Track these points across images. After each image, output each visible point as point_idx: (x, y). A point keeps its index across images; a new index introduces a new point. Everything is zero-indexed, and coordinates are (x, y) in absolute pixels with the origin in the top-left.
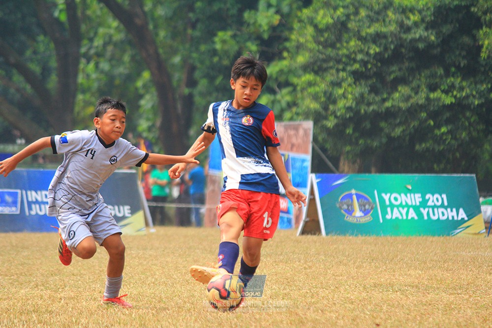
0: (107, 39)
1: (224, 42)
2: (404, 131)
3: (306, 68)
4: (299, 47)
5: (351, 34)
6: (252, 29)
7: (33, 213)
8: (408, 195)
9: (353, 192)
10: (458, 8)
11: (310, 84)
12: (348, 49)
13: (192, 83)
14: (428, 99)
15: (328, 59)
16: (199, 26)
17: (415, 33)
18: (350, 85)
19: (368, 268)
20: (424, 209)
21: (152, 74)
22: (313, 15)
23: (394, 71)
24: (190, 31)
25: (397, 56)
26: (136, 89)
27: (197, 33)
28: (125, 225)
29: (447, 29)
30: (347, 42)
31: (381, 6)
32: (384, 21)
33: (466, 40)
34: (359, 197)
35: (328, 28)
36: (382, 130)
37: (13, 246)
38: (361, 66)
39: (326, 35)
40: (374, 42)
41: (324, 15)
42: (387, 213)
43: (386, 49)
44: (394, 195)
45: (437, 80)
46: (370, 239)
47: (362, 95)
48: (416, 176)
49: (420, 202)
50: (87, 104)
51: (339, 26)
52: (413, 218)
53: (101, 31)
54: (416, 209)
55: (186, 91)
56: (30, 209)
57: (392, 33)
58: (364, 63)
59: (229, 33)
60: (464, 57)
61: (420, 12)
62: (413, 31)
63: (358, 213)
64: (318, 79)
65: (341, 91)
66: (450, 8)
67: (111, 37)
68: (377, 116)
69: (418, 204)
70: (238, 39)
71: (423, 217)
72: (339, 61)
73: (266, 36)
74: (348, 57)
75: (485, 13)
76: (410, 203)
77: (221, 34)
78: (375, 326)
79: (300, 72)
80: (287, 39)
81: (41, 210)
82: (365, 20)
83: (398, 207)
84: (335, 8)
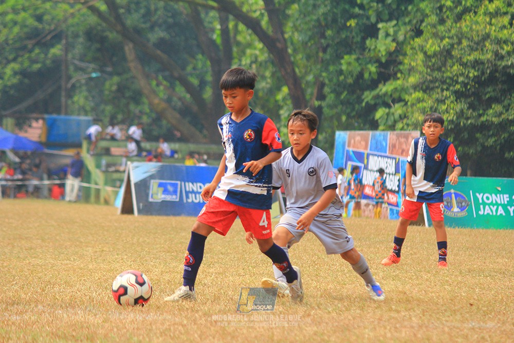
0: (253, 59)
1: (349, 64)
2: (496, 141)
3: (416, 87)
4: (411, 70)
5: (454, 60)
6: (372, 54)
7: (190, 200)
9: (452, 191)
11: (419, 100)
12: (451, 73)
13: (322, 97)
15: (434, 80)
16: (329, 50)
17: (507, 61)
18: (452, 102)
19: (463, 255)
20: (511, 207)
21: (290, 89)
22: (424, 44)
23: (490, 92)
24: (321, 54)
25: (492, 80)
26: (276, 101)
27: (328, 57)
30: (451, 67)
31: (480, 38)
32: (482, 50)
34: (457, 195)
35: (435, 54)
36: (477, 140)
37: (173, 227)
38: (461, 87)
39: (433, 60)
40: (474, 67)
41: (433, 44)
42: (480, 210)
43: (483, 73)
44: (486, 195)
46: (465, 231)
47: (462, 111)
48: (505, 180)
49: (507, 201)
51: (445, 53)
52: (501, 214)
53: (248, 51)
54: (505, 207)
55: (317, 103)
56: (187, 197)
57: (488, 60)
58: (465, 85)
59: (354, 57)
62: (505, 59)
63: (456, 209)
64: (426, 96)
65: (444, 107)
67: (256, 57)
68: (474, 129)
69: (506, 203)
70: (360, 62)
71: (510, 214)
72: (444, 82)
73: (383, 60)
74: (451, 79)
76: (499, 202)
77: (346, 57)
78: (469, 305)
79: (412, 91)
80: (401, 63)
81: (196, 199)
82: (466, 49)
83: (489, 205)
84: (442, 39)
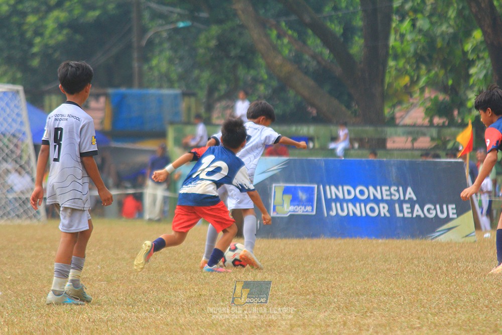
7: (333, 213)
21: (484, 33)
26: (465, 53)
28: (449, 229)
37: (308, 256)
50: (401, 72)
56: (329, 208)
81: (342, 210)
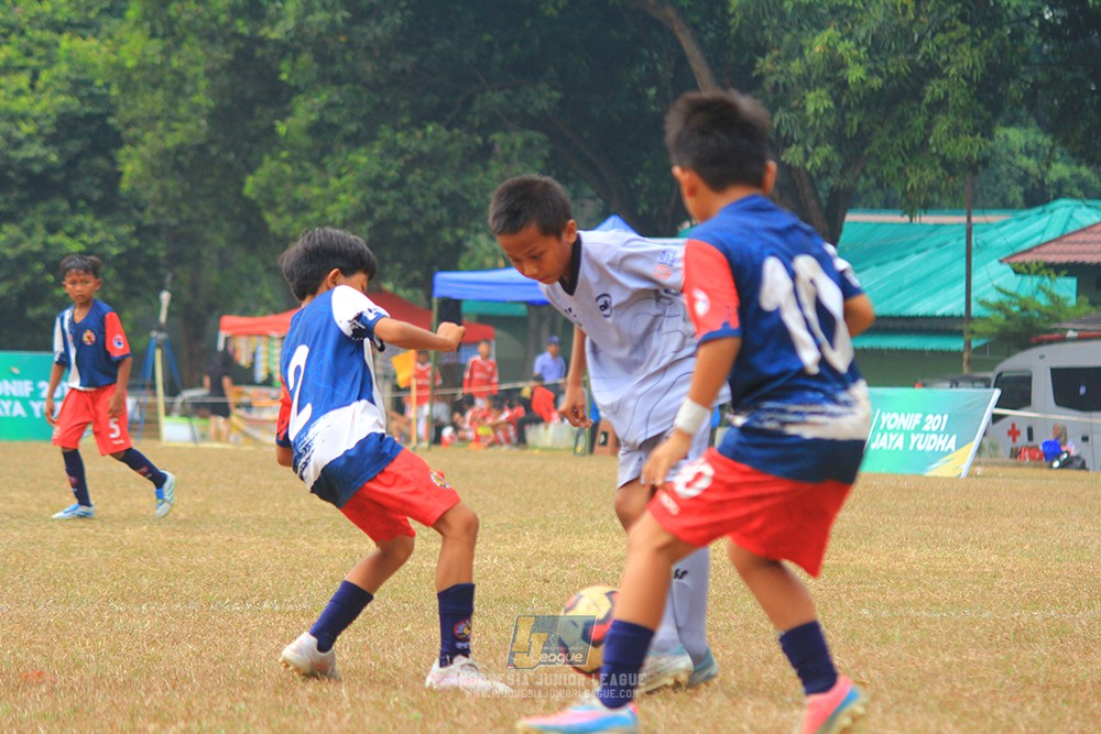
8: (14, 383)
10: (89, 118)
14: (46, 245)
29: (74, 146)
33: (101, 162)
45: (61, 218)
60: (98, 187)
61: (36, 120)
66: (78, 118)
75: (127, 126)
